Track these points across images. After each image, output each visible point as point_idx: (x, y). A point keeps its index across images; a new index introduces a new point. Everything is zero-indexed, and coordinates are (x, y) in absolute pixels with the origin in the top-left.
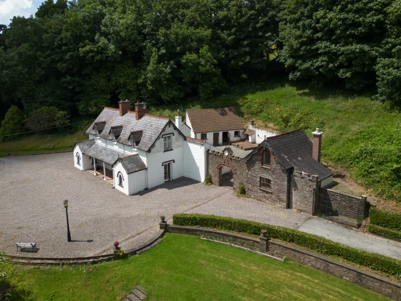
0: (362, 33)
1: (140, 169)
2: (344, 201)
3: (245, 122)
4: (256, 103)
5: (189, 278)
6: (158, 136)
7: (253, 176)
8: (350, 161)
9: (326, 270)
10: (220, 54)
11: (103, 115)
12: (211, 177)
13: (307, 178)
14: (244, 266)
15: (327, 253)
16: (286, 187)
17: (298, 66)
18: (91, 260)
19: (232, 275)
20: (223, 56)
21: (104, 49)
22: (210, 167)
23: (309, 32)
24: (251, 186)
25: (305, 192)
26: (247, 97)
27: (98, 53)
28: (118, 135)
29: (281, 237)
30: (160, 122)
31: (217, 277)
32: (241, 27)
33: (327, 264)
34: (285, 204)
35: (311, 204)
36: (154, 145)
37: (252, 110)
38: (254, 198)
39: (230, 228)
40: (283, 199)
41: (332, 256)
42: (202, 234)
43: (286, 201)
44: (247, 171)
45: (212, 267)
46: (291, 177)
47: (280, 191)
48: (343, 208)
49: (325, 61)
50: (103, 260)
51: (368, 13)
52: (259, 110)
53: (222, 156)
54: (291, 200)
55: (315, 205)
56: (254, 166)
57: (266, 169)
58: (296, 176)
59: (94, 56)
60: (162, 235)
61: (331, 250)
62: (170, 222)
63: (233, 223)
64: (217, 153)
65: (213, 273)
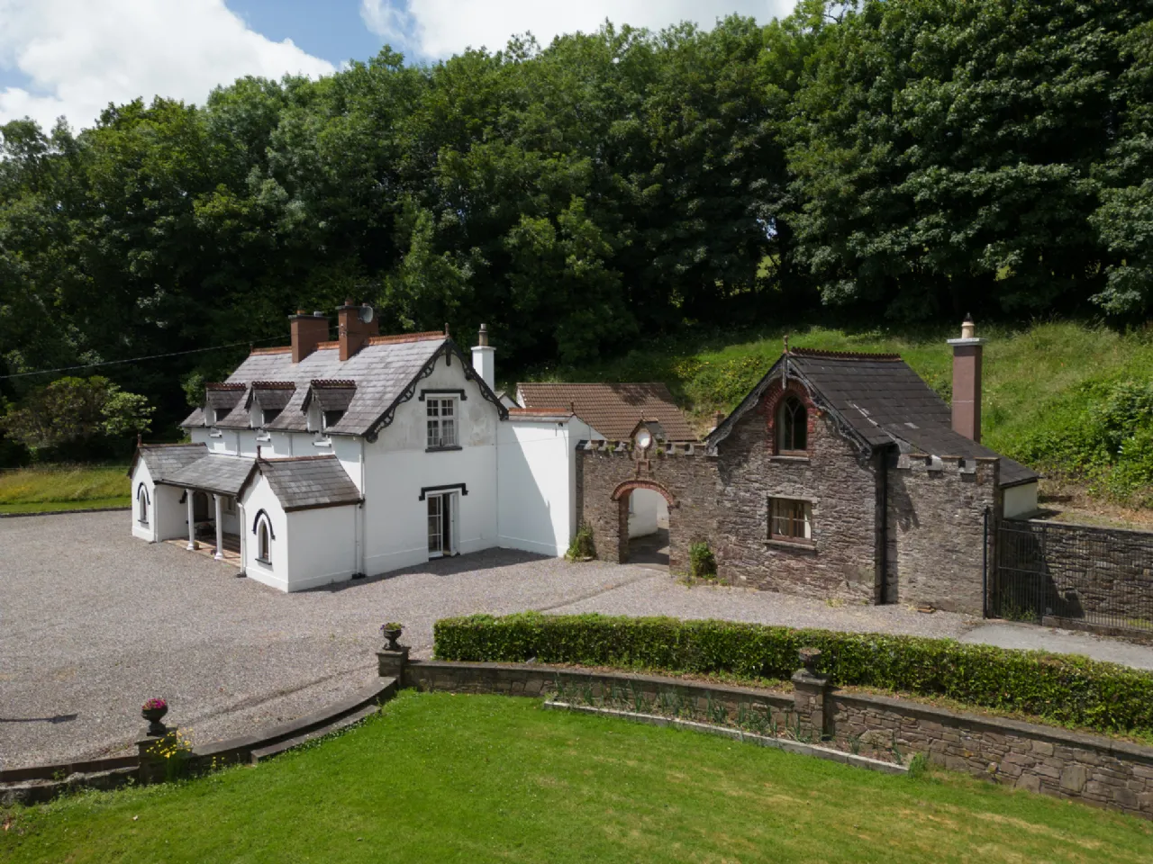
0: (1045, 129)
1: (336, 499)
2: (1104, 557)
3: (696, 423)
4: (727, 369)
5: (471, 844)
6: (407, 390)
7: (743, 501)
8: (1079, 453)
9: (1116, 795)
10: (620, 235)
11: (243, 372)
12: (592, 534)
13: (954, 473)
14: (735, 794)
15: (1104, 721)
16: (871, 518)
17: (854, 247)
18: (26, 785)
19: (681, 828)
20: (629, 243)
21: (272, 214)
22: (587, 500)
23: (880, 150)
24: (733, 539)
25: (948, 528)
26: (700, 358)
27: (252, 220)
28: (277, 407)
29: (884, 674)
30: (415, 351)
31: (611, 839)
32: (680, 163)
33: (1120, 769)
34: (869, 586)
35: (976, 574)
36: (392, 419)
37: (717, 390)
38: (750, 583)
39: (665, 661)
40: (861, 569)
41: (1133, 732)
42: (550, 689)
43: (872, 573)
44: (719, 487)
45: (590, 800)
46: (889, 482)
47: (846, 539)
48: (1100, 585)
49: (937, 225)
50: (82, 782)
51: (1058, 72)
52: (737, 386)
53: (630, 453)
54: (890, 571)
55: (994, 574)
56: (746, 461)
57: (791, 463)
58: (908, 472)
59: (239, 229)
60: (385, 695)
61: (1126, 706)
62: (423, 651)
63: (677, 635)
64: (610, 447)
65: (594, 824)
